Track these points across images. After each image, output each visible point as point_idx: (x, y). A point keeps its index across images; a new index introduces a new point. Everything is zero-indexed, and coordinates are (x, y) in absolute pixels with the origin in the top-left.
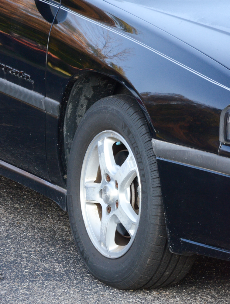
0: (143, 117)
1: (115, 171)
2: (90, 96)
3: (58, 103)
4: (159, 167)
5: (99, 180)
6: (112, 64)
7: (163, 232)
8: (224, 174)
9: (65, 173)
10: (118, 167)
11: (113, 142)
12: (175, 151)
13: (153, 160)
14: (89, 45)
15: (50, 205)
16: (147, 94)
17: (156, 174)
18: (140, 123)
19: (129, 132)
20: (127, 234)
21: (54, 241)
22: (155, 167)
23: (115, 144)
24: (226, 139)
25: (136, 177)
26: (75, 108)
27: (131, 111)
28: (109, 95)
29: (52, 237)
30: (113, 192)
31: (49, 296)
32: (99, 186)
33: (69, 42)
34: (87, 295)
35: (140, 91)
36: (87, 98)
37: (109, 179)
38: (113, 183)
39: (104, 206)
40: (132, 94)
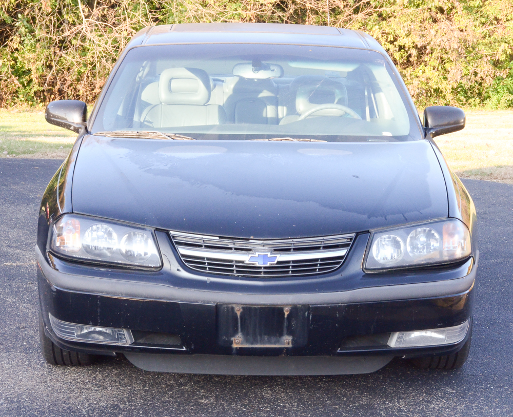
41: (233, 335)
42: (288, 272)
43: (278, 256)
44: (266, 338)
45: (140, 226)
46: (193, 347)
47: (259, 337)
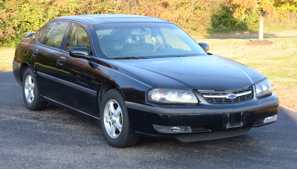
0: (122, 95)
1: (114, 112)
2: (106, 89)
3: (96, 92)
4: (128, 109)
5: (109, 115)
6: (112, 80)
7: (129, 129)
8: (147, 111)
9: (99, 113)
10: (115, 110)
11: (113, 103)
12: (132, 105)
13: (126, 108)
14: (106, 75)
15: (95, 124)
16: (123, 88)
17: (127, 112)
18: (121, 96)
19: (118, 100)
20: (119, 131)
21: (96, 134)
22: (126, 110)
23: (114, 104)
24: (147, 100)
25: (121, 113)
26: (101, 93)
27: (118, 93)
28: (111, 89)
29: (96, 133)
30: (114, 118)
31: (96, 151)
32: (109, 117)
33: (98, 73)
34: (107, 150)
35: (121, 87)
36: (105, 90)
37: (112, 114)
38: (114, 115)
39: (111, 123)
40: (118, 88)
41: (227, 124)
42: (239, 100)
43: (236, 95)
44: (236, 123)
45: (186, 89)
46: (214, 130)
47: (234, 124)
